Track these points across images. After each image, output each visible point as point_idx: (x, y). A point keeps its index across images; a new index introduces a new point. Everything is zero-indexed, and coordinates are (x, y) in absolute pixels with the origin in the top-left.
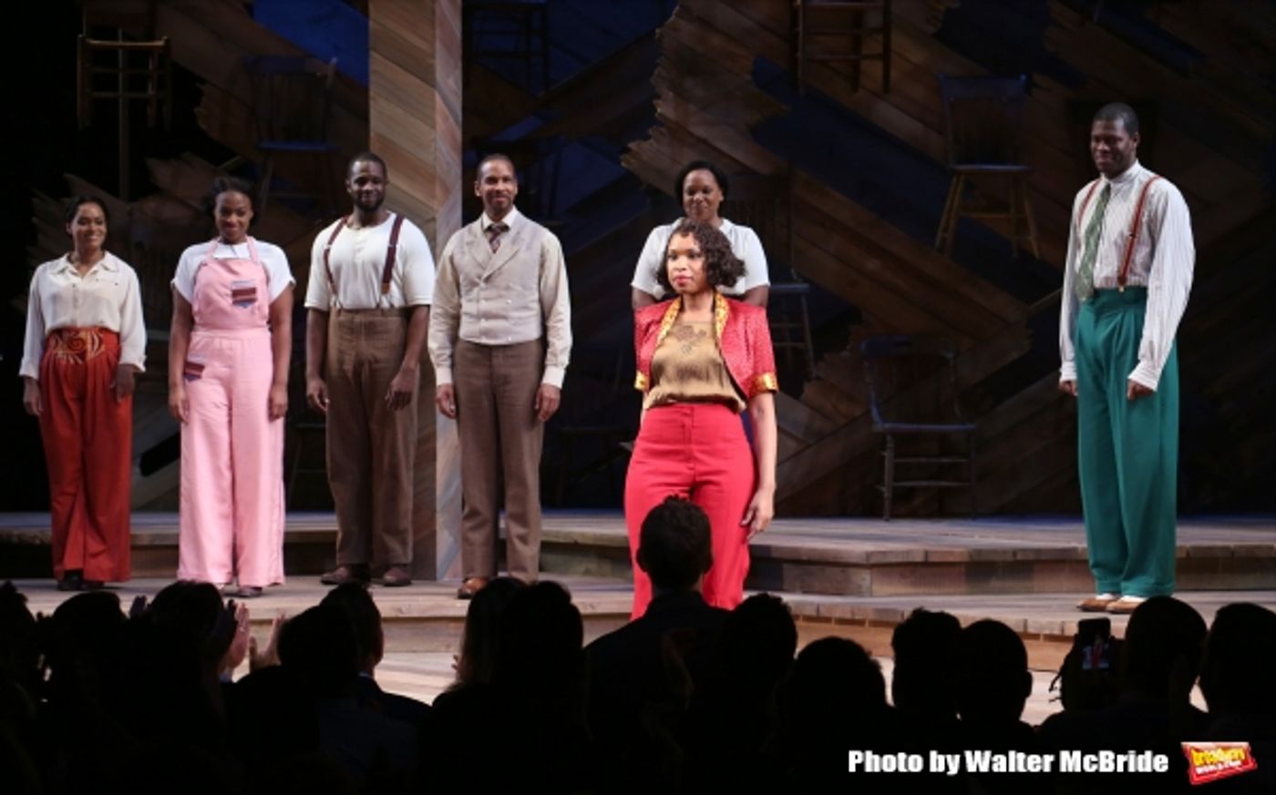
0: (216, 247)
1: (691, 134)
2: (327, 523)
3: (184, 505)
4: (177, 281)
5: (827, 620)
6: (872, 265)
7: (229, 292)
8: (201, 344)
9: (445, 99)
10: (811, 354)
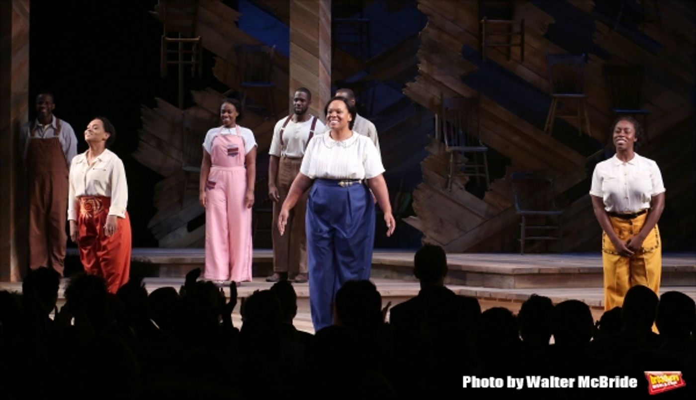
0: (222, 129)
1: (434, 79)
2: (268, 254)
3: (207, 245)
5: (495, 299)
6: (516, 139)
8: (214, 173)
9: (324, 64)
10: (488, 179)
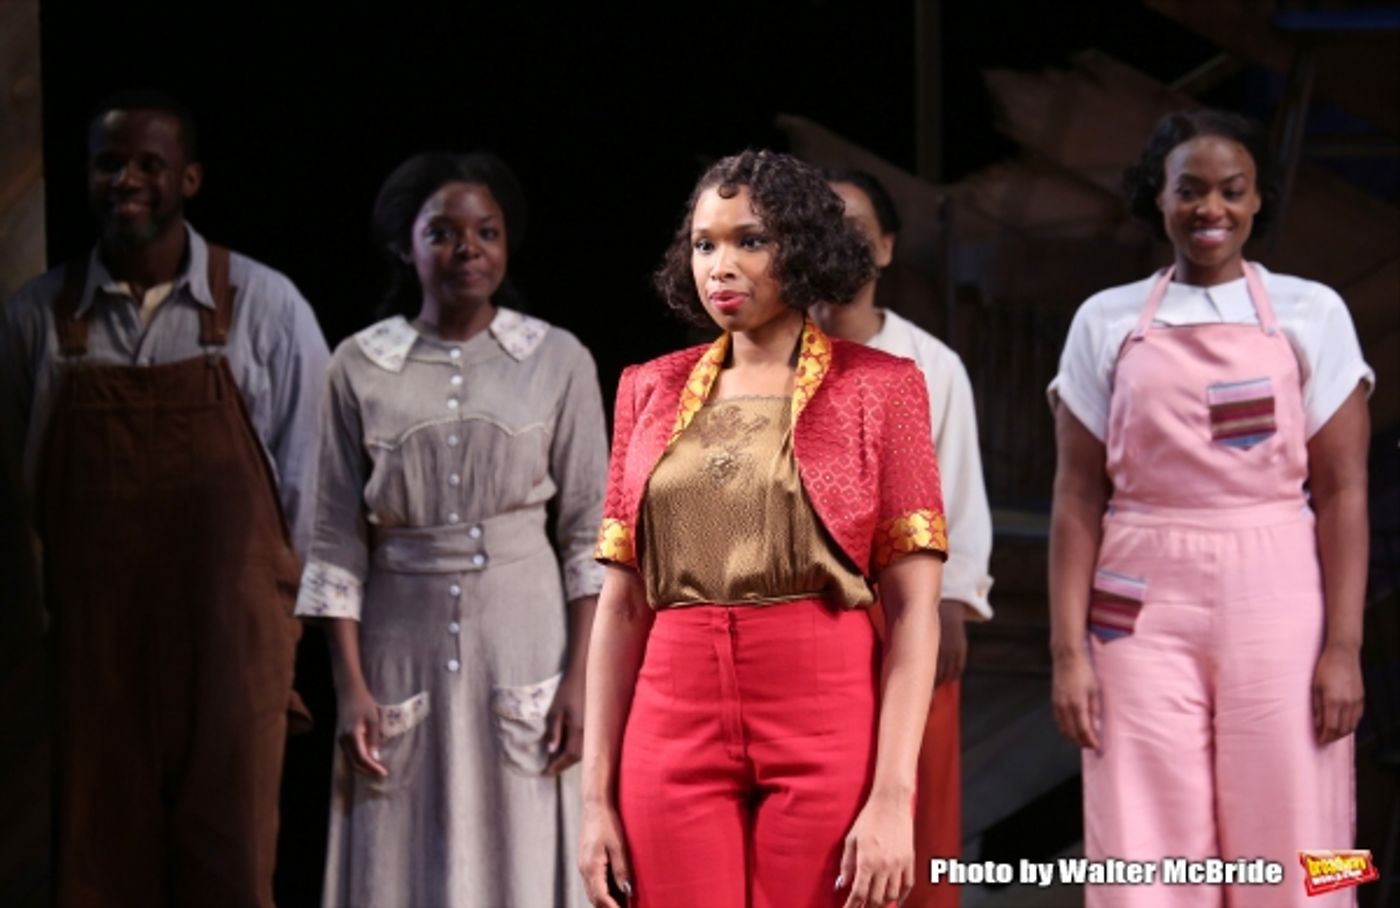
0: (1165, 292)
4: (1063, 383)
7: (1204, 412)
8: (1135, 542)
